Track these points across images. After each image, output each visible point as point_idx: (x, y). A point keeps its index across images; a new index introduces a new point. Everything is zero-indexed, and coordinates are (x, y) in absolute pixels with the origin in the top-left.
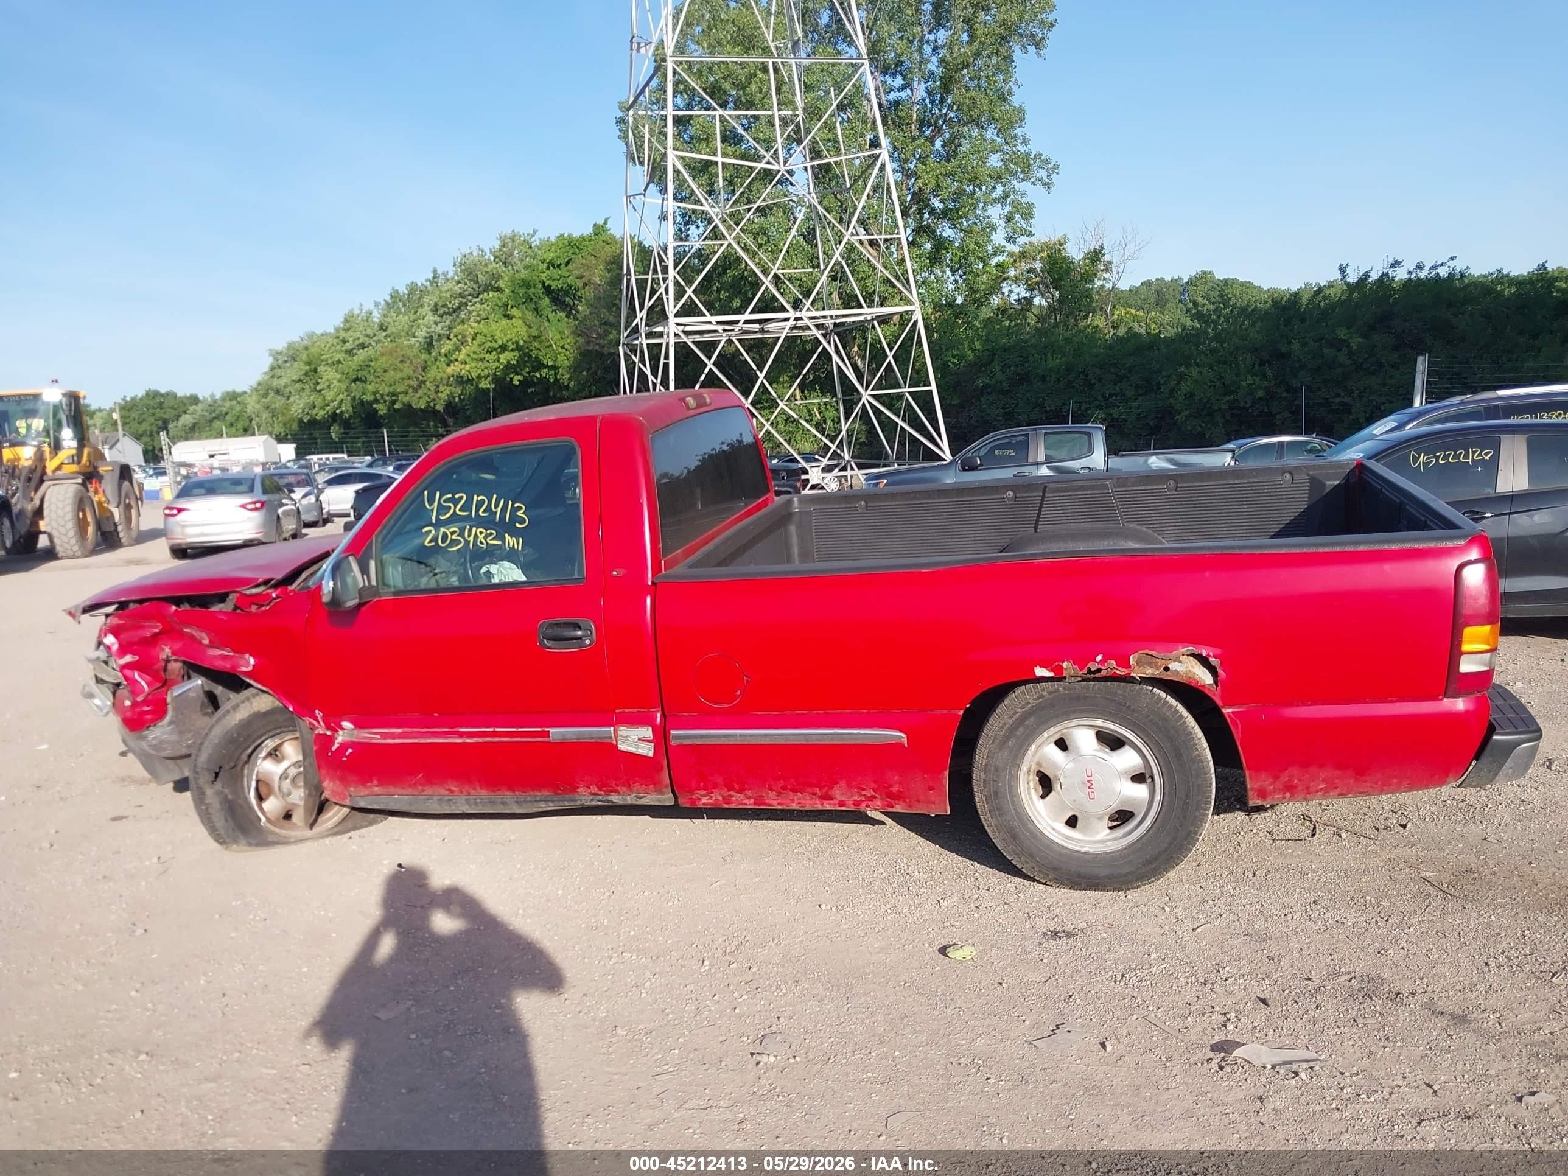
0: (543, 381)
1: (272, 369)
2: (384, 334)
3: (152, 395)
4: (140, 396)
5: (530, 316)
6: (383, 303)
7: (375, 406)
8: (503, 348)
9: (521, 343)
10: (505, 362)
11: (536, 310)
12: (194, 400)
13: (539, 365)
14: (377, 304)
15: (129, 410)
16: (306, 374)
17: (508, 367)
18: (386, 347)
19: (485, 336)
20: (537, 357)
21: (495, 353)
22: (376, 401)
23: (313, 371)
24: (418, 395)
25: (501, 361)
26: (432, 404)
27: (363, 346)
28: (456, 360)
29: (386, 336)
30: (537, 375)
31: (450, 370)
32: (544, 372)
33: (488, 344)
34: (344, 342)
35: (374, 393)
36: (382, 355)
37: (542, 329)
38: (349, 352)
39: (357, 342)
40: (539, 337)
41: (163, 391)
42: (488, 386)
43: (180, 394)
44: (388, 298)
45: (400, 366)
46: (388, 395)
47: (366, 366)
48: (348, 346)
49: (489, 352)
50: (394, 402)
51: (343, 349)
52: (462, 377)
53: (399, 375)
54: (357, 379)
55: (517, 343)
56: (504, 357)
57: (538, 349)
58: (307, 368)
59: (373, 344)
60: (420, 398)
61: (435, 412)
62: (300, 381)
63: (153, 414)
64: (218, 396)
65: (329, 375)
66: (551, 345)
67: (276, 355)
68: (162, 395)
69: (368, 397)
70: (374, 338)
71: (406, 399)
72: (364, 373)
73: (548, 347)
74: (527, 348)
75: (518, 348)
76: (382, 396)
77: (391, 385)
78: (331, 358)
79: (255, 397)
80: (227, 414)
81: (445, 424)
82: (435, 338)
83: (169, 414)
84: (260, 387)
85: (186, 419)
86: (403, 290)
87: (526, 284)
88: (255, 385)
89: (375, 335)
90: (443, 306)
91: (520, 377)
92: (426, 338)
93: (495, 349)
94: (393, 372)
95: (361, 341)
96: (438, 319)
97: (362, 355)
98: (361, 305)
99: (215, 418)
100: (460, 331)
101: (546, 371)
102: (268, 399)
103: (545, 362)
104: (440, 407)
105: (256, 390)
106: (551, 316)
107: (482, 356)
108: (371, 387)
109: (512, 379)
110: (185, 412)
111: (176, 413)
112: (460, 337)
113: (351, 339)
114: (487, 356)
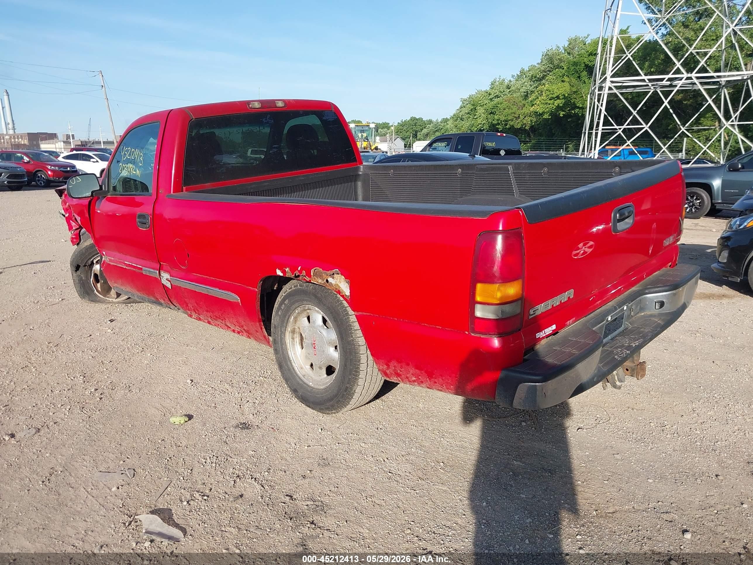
0: (576, 115)
1: (461, 108)
2: (508, 90)
3: (413, 119)
4: (408, 120)
5: (574, 80)
6: (516, 75)
7: (497, 126)
8: (558, 97)
9: (566, 95)
10: (557, 105)
11: (579, 77)
12: (430, 122)
13: (575, 107)
14: (513, 76)
15: (403, 126)
16: (471, 110)
17: (558, 108)
18: (508, 97)
19: (550, 91)
20: (574, 103)
21: (553, 100)
22: (498, 124)
23: (474, 109)
24: (517, 122)
25: (555, 104)
26: (524, 126)
27: (497, 97)
28: (536, 104)
29: (509, 92)
30: (573, 112)
31: (532, 109)
32: (577, 110)
33: (551, 96)
34: (490, 94)
35: (498, 120)
36: (505, 101)
37: (579, 87)
38: (491, 100)
39: (495, 95)
40: (577, 92)
41: (417, 118)
42: (548, 117)
43: (424, 119)
44: (519, 73)
45: (512, 107)
46: (503, 121)
47: (495, 107)
48: (491, 97)
49: (550, 99)
50: (506, 125)
51: (489, 98)
52: (537, 112)
53: (511, 111)
54: (491, 113)
55: (564, 95)
56: (557, 102)
57: (575, 98)
58: (473, 107)
59: (502, 96)
60: (518, 123)
61: (526, 130)
62: (469, 113)
63: (412, 128)
64: (440, 120)
65: (481, 111)
66: (583, 96)
67: (463, 101)
68: (417, 120)
69: (495, 122)
70: (503, 93)
71: (512, 123)
72: (495, 110)
73: (581, 97)
74: (570, 98)
75: (565, 98)
76: (501, 121)
77: (506, 116)
78: (483, 102)
79: (451, 121)
80: (442, 129)
81: (529, 136)
82: (529, 92)
83: (419, 128)
84: (454, 116)
85: (425, 131)
86: (526, 69)
87: (575, 64)
88: (452, 115)
89: (504, 91)
90: (535, 77)
91: (563, 113)
92: (525, 92)
93: (554, 98)
94: (508, 110)
95: (497, 94)
96: (532, 83)
97: (496, 100)
98: (500, 77)
99: (436, 131)
100: (540, 89)
101: (578, 110)
102: (457, 122)
103: (578, 105)
104: (527, 128)
105: (453, 118)
106: (586, 80)
107: (546, 102)
108: (496, 117)
109: (559, 114)
110: (425, 127)
111: (421, 128)
112: (539, 92)
113: (493, 93)
114: (549, 102)
